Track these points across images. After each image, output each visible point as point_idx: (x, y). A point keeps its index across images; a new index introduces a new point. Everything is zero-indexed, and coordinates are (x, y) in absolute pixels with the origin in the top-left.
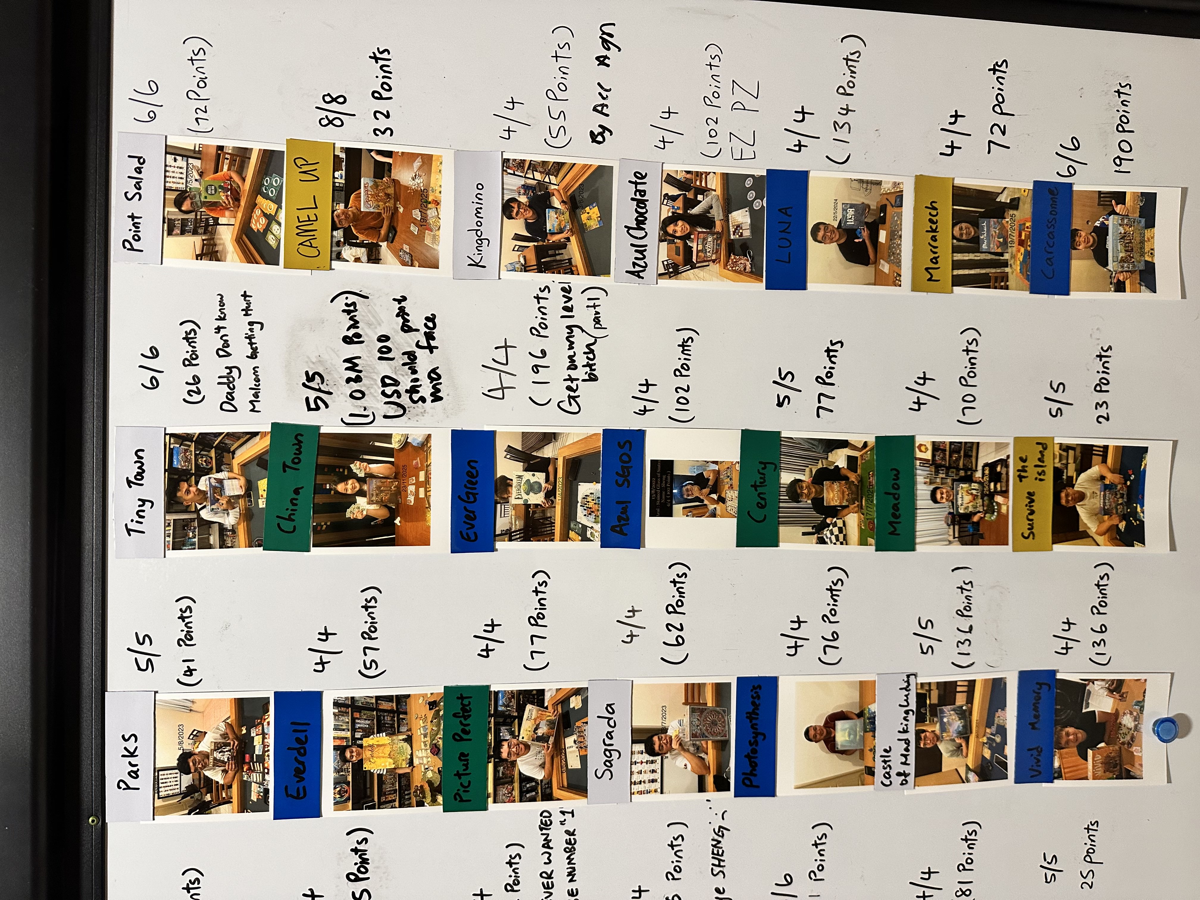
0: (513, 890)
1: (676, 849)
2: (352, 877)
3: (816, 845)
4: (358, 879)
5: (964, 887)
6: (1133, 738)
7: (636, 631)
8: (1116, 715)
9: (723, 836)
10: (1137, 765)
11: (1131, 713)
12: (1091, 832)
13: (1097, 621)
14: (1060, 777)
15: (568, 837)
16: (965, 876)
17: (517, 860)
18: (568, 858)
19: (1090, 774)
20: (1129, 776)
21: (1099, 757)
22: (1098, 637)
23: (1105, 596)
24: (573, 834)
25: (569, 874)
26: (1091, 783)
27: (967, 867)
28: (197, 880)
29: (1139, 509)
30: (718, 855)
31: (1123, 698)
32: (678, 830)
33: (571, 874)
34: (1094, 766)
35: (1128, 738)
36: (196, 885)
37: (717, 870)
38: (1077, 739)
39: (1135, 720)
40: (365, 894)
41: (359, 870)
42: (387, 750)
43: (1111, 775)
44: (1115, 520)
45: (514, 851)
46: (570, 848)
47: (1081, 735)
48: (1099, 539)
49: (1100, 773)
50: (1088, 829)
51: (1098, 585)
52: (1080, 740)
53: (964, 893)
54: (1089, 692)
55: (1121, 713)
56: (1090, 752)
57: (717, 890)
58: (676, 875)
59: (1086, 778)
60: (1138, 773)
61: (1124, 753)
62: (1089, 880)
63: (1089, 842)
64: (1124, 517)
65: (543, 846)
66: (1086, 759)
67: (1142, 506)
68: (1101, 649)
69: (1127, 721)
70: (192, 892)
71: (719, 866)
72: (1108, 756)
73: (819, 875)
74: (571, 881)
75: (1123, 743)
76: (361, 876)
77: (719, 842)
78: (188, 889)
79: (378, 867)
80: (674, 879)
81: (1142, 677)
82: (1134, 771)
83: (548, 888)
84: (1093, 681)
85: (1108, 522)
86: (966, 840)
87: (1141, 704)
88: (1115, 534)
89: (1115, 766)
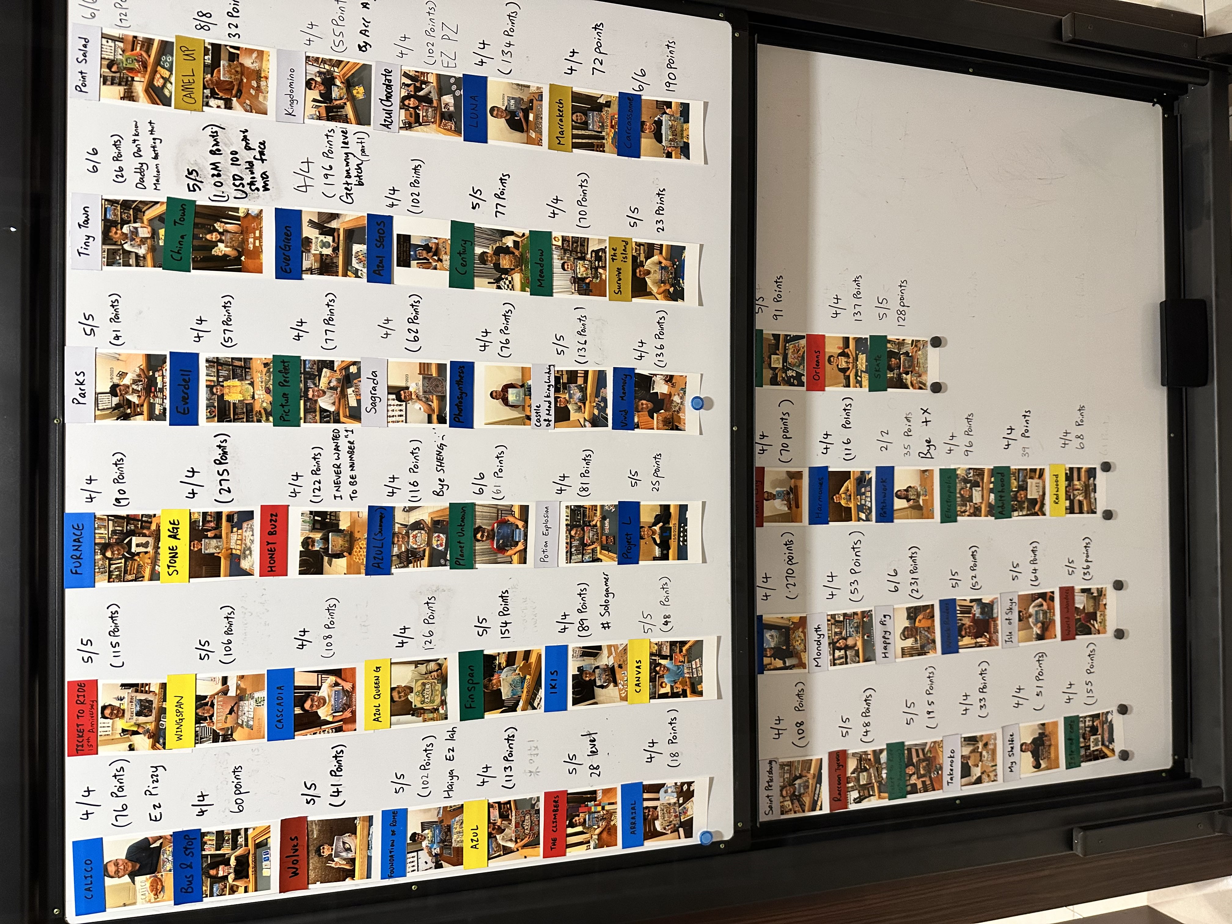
0: (316, 474)
1: (415, 455)
2: (218, 462)
3: (498, 457)
4: (221, 463)
5: (585, 486)
6: (680, 408)
7: (389, 332)
8: (670, 395)
9: (443, 449)
10: (682, 423)
11: (679, 395)
12: (657, 460)
13: (659, 343)
14: (638, 427)
15: (350, 445)
16: (585, 480)
17: (318, 456)
18: (350, 457)
19: (655, 427)
20: (677, 429)
21: (660, 418)
22: (659, 352)
23: (662, 329)
24: (352, 443)
25: (351, 466)
26: (655, 431)
27: (586, 475)
28: (122, 459)
29: (681, 281)
30: (440, 460)
31: (673, 385)
32: (416, 444)
33: (352, 466)
34: (657, 423)
35: (677, 408)
36: (121, 462)
37: (439, 468)
38: (647, 407)
39: (681, 398)
40: (225, 472)
41: (221, 458)
42: (239, 389)
44: (668, 287)
45: (317, 451)
46: (351, 451)
47: (650, 405)
48: (658, 296)
49: (661, 426)
50: (655, 458)
51: (659, 323)
52: (650, 408)
53: (584, 489)
54: (654, 381)
55: (673, 394)
56: (655, 415)
57: (440, 480)
58: (415, 470)
59: (653, 429)
60: (682, 428)
61: (675, 416)
62: (656, 486)
63: (656, 465)
64: (672, 285)
65: (335, 449)
66: (653, 418)
67: (683, 280)
68: (661, 358)
69: (677, 399)
70: (119, 466)
71: (441, 466)
72: (665, 418)
73: (500, 475)
74: (352, 470)
75: (674, 411)
76: (223, 461)
77: (441, 453)
78: (116, 464)
79: (233, 457)
80: (414, 472)
81: (684, 374)
82: (680, 427)
83: (338, 473)
84: (656, 375)
85: (663, 287)
86: (585, 460)
87: (684, 390)
88: (667, 294)
89: (670, 423)
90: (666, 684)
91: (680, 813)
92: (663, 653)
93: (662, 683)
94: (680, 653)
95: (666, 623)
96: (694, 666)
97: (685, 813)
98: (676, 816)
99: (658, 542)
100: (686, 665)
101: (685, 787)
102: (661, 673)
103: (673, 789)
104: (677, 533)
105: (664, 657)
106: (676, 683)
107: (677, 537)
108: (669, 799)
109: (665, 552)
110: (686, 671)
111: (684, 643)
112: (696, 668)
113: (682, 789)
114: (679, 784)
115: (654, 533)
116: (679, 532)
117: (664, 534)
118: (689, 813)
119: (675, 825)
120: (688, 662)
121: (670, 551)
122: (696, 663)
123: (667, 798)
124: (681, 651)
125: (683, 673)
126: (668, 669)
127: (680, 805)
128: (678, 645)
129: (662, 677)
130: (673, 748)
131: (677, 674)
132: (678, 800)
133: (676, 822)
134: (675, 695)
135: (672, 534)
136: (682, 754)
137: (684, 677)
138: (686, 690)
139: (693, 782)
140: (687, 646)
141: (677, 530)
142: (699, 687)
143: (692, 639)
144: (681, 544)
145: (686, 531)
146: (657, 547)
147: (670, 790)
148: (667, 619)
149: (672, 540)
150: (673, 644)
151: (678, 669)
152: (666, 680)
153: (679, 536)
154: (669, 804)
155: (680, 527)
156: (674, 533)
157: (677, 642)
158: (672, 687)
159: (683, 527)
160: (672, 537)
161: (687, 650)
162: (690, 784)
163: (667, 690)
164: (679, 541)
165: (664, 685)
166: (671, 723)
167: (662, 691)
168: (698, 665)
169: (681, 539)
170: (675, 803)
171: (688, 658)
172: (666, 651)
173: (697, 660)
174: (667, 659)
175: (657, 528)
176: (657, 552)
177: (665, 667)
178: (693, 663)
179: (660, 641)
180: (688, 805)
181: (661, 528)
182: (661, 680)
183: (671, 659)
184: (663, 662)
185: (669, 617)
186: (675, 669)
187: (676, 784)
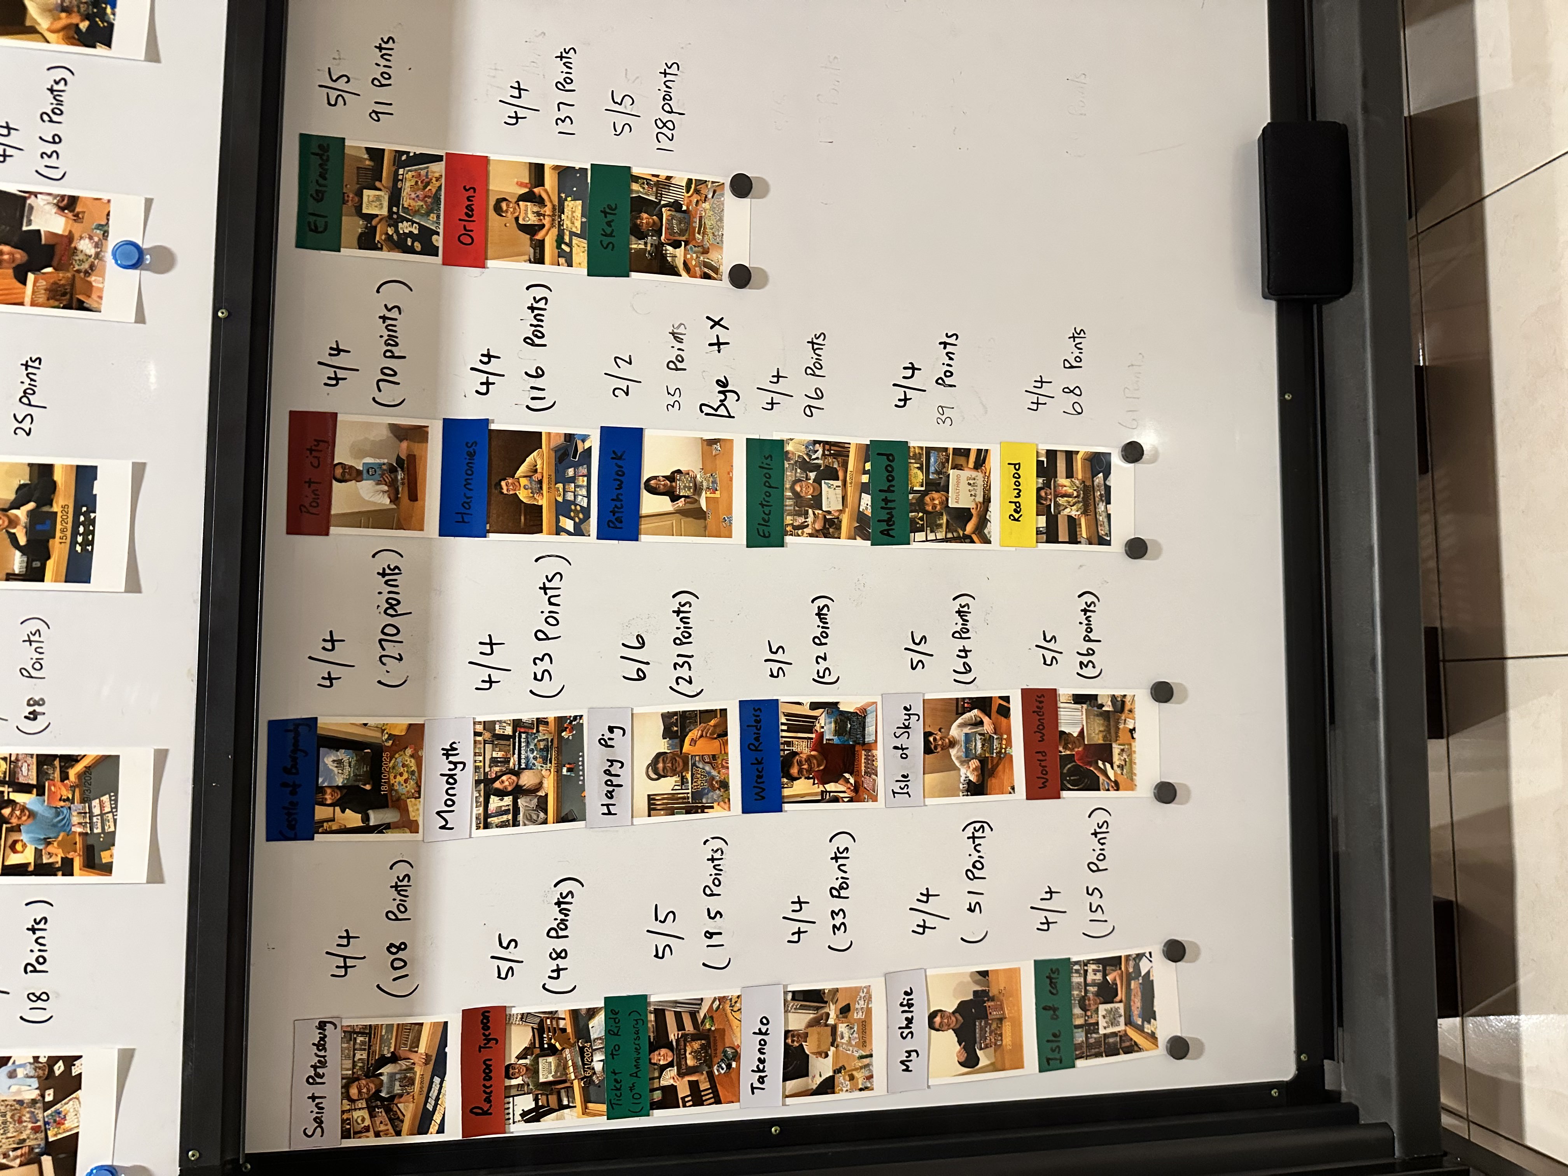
6: (92, 267)
8: (70, 238)
10: (94, 296)
11: (91, 238)
12: (30, 370)
13: (49, 130)
19: (27, 299)
20: (81, 306)
21: (42, 283)
22: (49, 148)
23: (60, 103)
26: (27, 309)
31: (77, 218)
34: (34, 292)
35: (86, 266)
38: (13, 260)
39: (97, 246)
43: (56, 303)
44: (75, 19)
47: (20, 256)
48: (49, 35)
49: (41, 299)
50: (27, 366)
51: (51, 90)
52: (18, 262)
54: (31, 208)
55: (76, 236)
56: (31, 277)
59: (22, 304)
60: (94, 305)
61: (77, 281)
62: (26, 425)
63: (28, 381)
64: (87, 17)
66: (24, 282)
68: (53, 161)
69: (86, 246)
72: (55, 283)
75: (78, 271)
81: (105, 197)
82: (88, 302)
84: (35, 194)
85: (64, 19)
87: (104, 230)
88: (72, 33)
89: (64, 294)
90: (24, 846)
91: (46, 1123)
92: (22, 780)
93: (15, 842)
94: (62, 780)
95: (33, 716)
96: (96, 811)
97: (59, 1124)
98: (36, 1130)
99: (22, 541)
100: (77, 806)
101: (59, 1068)
102: (14, 821)
103: (30, 1070)
104: (70, 526)
105: (25, 788)
106: (49, 843)
107: (69, 534)
108: (19, 1092)
109: (37, 564)
110: (75, 820)
111: (70, 760)
112: (102, 815)
113: (51, 1071)
114: (43, 1060)
115: (13, 523)
116: (76, 524)
117: (39, 527)
118: (68, 1124)
119: (31, 1149)
120: (83, 801)
121: (50, 565)
122: (101, 803)
123: (14, 1089)
124: (64, 777)
125: (69, 824)
126: (32, 814)
127: (47, 1106)
128: (57, 763)
129: (17, 829)
130: (36, 982)
131: (54, 825)
132: (43, 1096)
133: (36, 1142)
134: (42, 869)
135: (59, 527)
136: (58, 995)
137: (69, 833)
138: (72, 860)
139: (80, 1057)
140: (79, 767)
141: (70, 520)
142: (103, 854)
143: (91, 751)
144: (78, 548)
145: (93, 522)
146: (18, 554)
147: (21, 1072)
148: (37, 709)
149: (57, 540)
150: (44, 761)
151: (58, 814)
152: (24, 837)
153: (75, 533)
154: (21, 1102)
155: (77, 513)
156: (63, 526)
157: (55, 756)
158: (38, 853)
159: (87, 514)
160: (58, 534)
161: (80, 776)
162: (69, 1061)
163: (27, 857)
164: (74, 542)
165: (19, 847)
166: (33, 930)
167: (14, 859)
168: (107, 809)
169: (80, 539)
170: (34, 1102)
171: (82, 794)
172: (28, 774)
173: (106, 798)
174: (30, 792)
175: (21, 514)
176: (18, 562)
177: (23, 808)
178: (95, 803)
179: (14, 753)
180: (67, 1106)
181: (31, 514)
182: (14, 836)
183: (41, 793)
184: (20, 798)
185: (40, 702)
186: (49, 814)
187: (36, 1059)
